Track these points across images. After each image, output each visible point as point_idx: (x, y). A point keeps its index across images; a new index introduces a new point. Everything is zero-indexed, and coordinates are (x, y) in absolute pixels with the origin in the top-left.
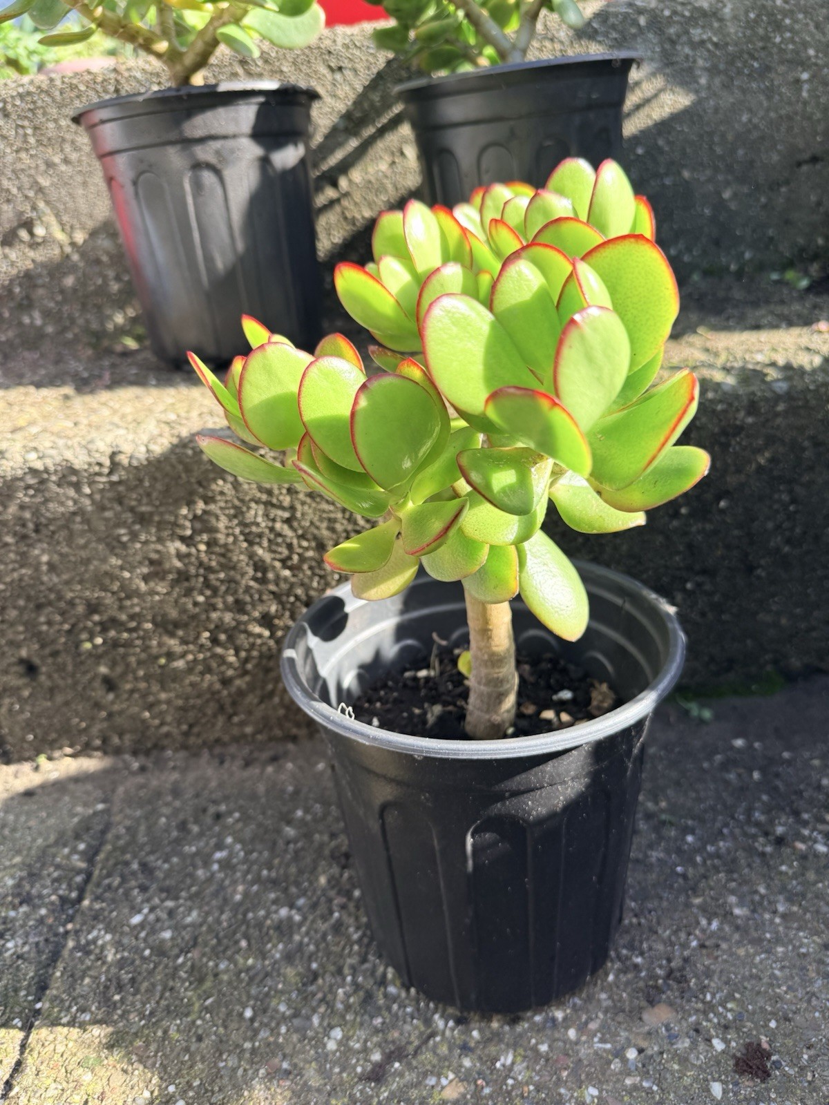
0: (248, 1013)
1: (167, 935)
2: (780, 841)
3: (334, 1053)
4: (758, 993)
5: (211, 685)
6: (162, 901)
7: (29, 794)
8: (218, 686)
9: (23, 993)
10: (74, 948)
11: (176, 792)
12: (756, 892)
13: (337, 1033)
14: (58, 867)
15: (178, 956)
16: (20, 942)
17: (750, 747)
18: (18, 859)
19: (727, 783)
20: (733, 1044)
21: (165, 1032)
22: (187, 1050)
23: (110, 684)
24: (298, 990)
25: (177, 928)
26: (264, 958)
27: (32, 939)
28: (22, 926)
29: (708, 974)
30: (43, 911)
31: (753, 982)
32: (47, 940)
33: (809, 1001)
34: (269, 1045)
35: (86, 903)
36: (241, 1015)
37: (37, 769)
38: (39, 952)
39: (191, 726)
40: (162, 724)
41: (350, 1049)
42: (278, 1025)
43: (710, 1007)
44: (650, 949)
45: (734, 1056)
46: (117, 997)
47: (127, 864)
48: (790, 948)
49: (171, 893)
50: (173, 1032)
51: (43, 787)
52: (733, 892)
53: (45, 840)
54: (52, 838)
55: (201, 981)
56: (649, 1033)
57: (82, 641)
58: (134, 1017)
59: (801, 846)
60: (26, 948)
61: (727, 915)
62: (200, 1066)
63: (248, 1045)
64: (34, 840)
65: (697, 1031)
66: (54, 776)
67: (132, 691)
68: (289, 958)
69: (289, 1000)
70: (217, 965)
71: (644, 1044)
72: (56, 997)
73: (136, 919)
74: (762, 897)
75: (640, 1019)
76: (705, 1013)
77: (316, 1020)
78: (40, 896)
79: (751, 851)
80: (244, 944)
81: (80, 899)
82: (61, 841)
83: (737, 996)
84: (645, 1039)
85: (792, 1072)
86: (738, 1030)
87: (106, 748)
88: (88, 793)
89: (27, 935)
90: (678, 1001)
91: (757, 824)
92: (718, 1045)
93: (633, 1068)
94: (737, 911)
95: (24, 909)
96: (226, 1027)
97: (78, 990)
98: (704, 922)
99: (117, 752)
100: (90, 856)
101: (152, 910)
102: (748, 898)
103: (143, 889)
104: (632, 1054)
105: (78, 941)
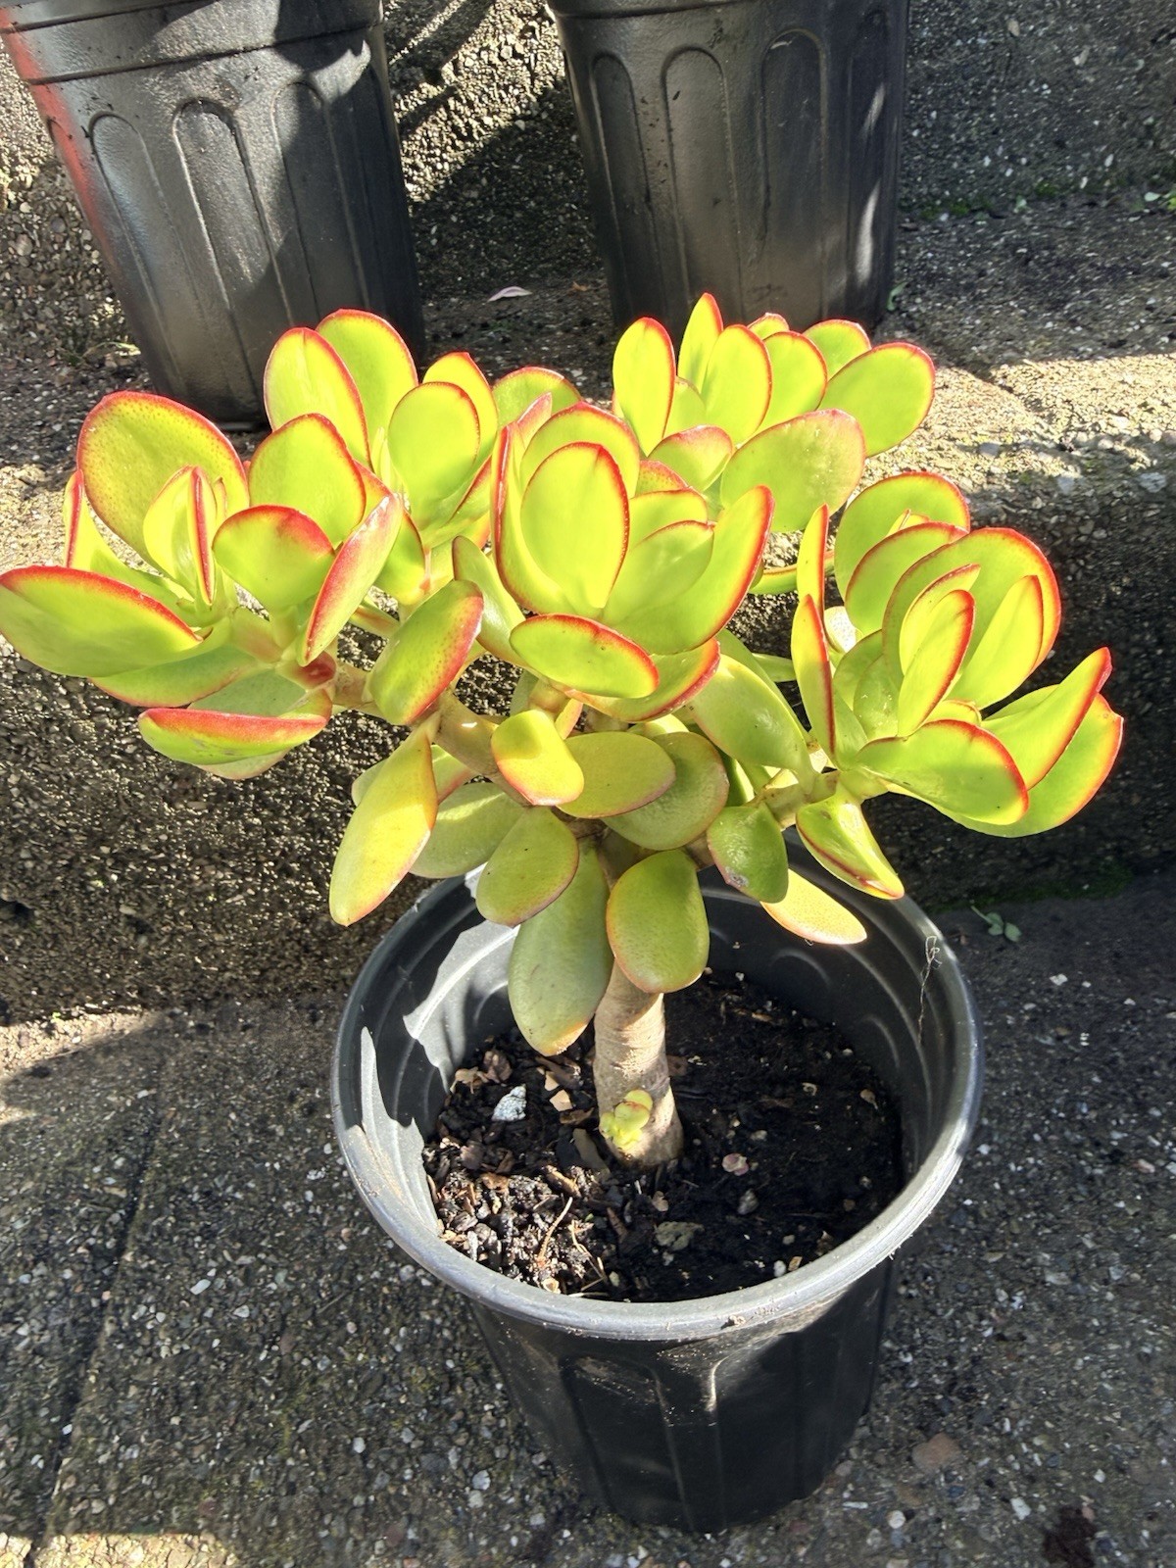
0: (359, 1446)
1: (243, 1313)
2: (1116, 1157)
3: (479, 1511)
4: (1079, 1421)
6: (235, 1257)
7: (40, 1072)
9: (44, 1412)
10: (113, 1336)
11: (250, 1069)
12: (1080, 1245)
13: (483, 1480)
14: (86, 1197)
15: (259, 1350)
16: (38, 1326)
17: (1073, 984)
18: (29, 1185)
19: (1040, 1050)
20: (1042, 1508)
21: (243, 1479)
22: (274, 1509)
23: (139, 927)
24: (428, 1406)
25: (258, 1300)
26: (380, 1353)
27: (56, 1321)
28: (39, 1300)
29: (1008, 1386)
30: (68, 1274)
31: (1073, 1402)
32: (74, 1322)
33: (1153, 1439)
34: (388, 1498)
35: (128, 1257)
36: (349, 1449)
37: (49, 1031)
38: (65, 1342)
41: (502, 1505)
42: (401, 1464)
43: (1010, 1443)
44: (925, 1339)
45: (1043, 1530)
46: (175, 1421)
47: (184, 1191)
48: (1128, 1344)
49: (246, 1240)
50: (253, 1478)
51: (58, 1060)
52: (1045, 1245)
53: (66, 1153)
54: (77, 1147)
55: (292, 1389)
56: (922, 1486)
57: (89, 879)
58: (197, 1451)
59: (1147, 1166)
60: (46, 1337)
61: (1036, 1286)
62: (292, 1536)
63: (359, 1500)
64: (51, 1152)
65: (989, 1483)
66: (71, 1043)
68: (414, 1350)
69: (417, 1423)
70: (314, 1364)
71: (913, 1503)
72: (91, 1418)
73: (200, 1287)
74: (1088, 1252)
75: (910, 1459)
76: (1002, 1453)
77: (453, 1458)
78: (63, 1248)
79: (1073, 1172)
80: (351, 1327)
81: (120, 1250)
82: (89, 1155)
83: (1049, 1425)
84: (915, 1495)
85: (1125, 1559)
86: (1050, 1483)
87: (145, 999)
88: (124, 1070)
89: (46, 1312)
90: (963, 1430)
91: (1084, 1126)
92: (1020, 1508)
93: (898, 1544)
94: (1051, 1278)
95: (41, 1270)
96: (328, 1470)
97: (122, 1408)
98: (1002, 1295)
99: (164, 1003)
100: (131, 1178)
101: (220, 1271)
102: (1067, 1256)
103: (208, 1235)
104: (897, 1520)
105: (119, 1324)
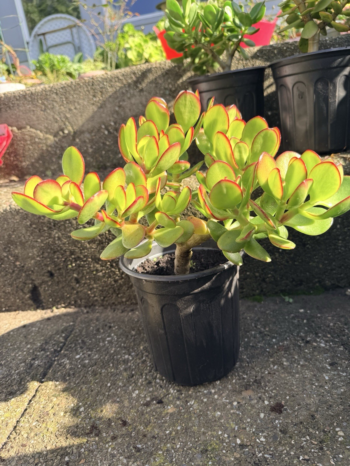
0: (109, 385)
1: (87, 361)
2: (308, 342)
3: (135, 397)
4: (285, 388)
5: (111, 282)
6: (87, 352)
7: (49, 319)
8: (113, 283)
9: (38, 376)
10: (57, 364)
11: (97, 319)
12: (294, 358)
13: (137, 392)
14: (55, 341)
15: (89, 368)
16: (40, 361)
17: (306, 312)
18: (42, 338)
19: (293, 323)
20: (272, 403)
21: (81, 388)
22: (87, 393)
23: (77, 281)
24: (127, 379)
25: (90, 360)
26: (117, 370)
27: (44, 361)
28: (41, 357)
29: (269, 381)
30: (48, 353)
31: (284, 385)
32: (48, 362)
33: (303, 392)
34: (114, 394)
35: (62, 351)
36: (106, 385)
37: (52, 311)
38: (45, 365)
39: (104, 298)
40: (95, 296)
41: (140, 397)
42: (118, 388)
43: (267, 391)
44: (250, 373)
45: (271, 406)
46: (68, 378)
47: (77, 340)
48: (301, 375)
49: (90, 349)
50: (84, 389)
51: (54, 317)
52: (285, 357)
53: (52, 333)
54: (54, 332)
55: (96, 375)
56: (243, 398)
57: (68, 265)
58: (72, 384)
59: (315, 344)
60: (41, 363)
61: (281, 364)
62: (90, 398)
63: (107, 393)
64: (49, 333)
65: (260, 398)
66: (58, 314)
67: (85, 283)
68: (125, 370)
69: (123, 382)
70: (101, 371)
71: (240, 401)
72: (49, 378)
73: (78, 357)
74: (296, 359)
75: (241, 394)
76: (264, 393)
77: (130, 388)
78: (48, 349)
79: (295, 345)
80: (111, 365)
81: (61, 350)
82: (57, 333)
83: (277, 388)
84: (241, 400)
85: (290, 412)
86: (275, 398)
87: (76, 305)
88: (68, 319)
89: (42, 360)
90: (256, 389)
91: (301, 337)
92: (266, 402)
93: (234, 408)
94: (285, 363)
95: (42, 352)
96: (101, 388)
97: (56, 376)
98: (272, 366)
99: (80, 306)
100: (66, 338)
101: (83, 354)
102: (290, 360)
103: (81, 348)
104: (235, 403)
105: (58, 362)
